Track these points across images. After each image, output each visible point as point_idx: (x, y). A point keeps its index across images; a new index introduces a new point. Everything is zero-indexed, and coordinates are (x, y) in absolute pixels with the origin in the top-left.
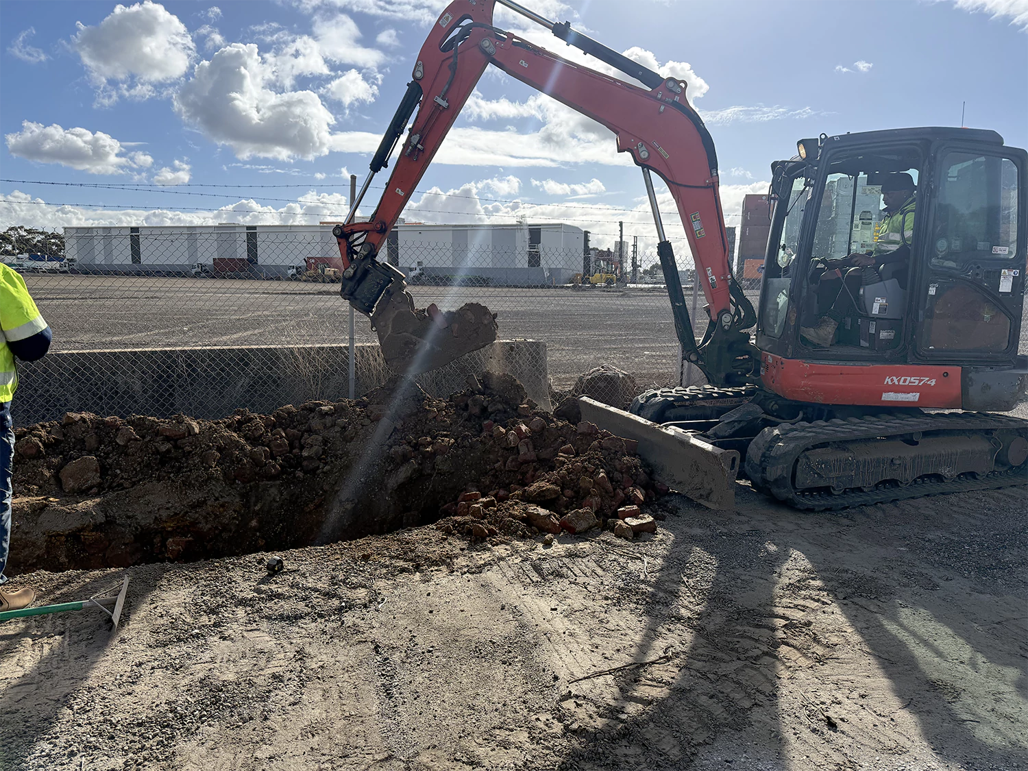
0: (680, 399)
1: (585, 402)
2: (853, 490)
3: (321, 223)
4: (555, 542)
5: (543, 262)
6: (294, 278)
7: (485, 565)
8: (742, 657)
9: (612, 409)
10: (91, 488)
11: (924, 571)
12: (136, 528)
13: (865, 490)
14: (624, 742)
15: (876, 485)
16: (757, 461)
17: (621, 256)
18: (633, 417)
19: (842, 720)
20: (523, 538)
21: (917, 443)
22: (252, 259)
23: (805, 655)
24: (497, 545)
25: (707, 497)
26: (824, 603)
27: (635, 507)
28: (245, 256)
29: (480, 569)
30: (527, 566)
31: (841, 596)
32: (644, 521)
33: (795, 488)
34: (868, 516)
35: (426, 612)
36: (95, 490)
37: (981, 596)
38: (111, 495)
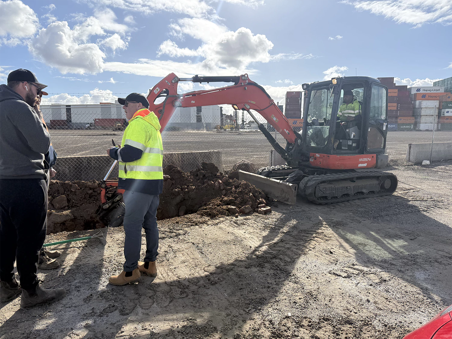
0: (274, 170)
1: (241, 172)
2: (334, 197)
3: (100, 103)
4: (239, 217)
5: (203, 121)
6: (89, 128)
7: (218, 223)
8: (304, 240)
9: (251, 174)
10: (65, 207)
11: (357, 219)
12: (85, 220)
13: (338, 197)
14: (274, 259)
15: (342, 196)
16: (302, 188)
17: (236, 117)
18: (259, 176)
19: (334, 252)
20: (228, 216)
21: (355, 182)
22: (69, 120)
23: (322, 239)
24: (220, 218)
25: (287, 200)
26: (327, 228)
27: (264, 205)
28: (65, 119)
29: (217, 224)
30: (232, 222)
31: (332, 226)
32: (267, 209)
33: (315, 197)
34: (340, 206)
35: (205, 235)
36: (66, 208)
37: (374, 224)
38: (74, 209)
